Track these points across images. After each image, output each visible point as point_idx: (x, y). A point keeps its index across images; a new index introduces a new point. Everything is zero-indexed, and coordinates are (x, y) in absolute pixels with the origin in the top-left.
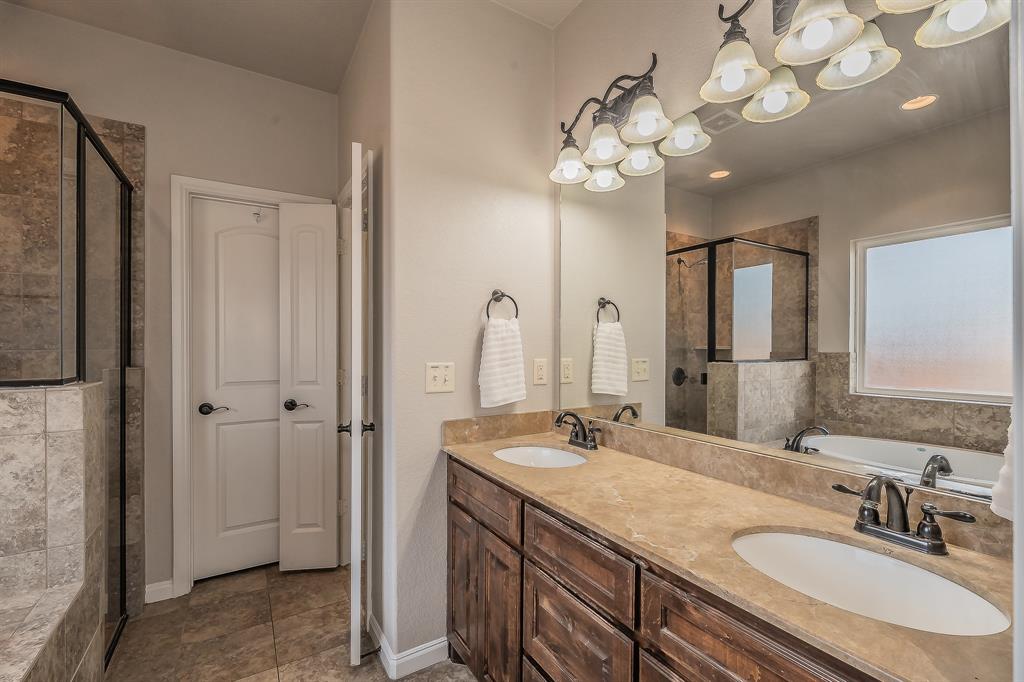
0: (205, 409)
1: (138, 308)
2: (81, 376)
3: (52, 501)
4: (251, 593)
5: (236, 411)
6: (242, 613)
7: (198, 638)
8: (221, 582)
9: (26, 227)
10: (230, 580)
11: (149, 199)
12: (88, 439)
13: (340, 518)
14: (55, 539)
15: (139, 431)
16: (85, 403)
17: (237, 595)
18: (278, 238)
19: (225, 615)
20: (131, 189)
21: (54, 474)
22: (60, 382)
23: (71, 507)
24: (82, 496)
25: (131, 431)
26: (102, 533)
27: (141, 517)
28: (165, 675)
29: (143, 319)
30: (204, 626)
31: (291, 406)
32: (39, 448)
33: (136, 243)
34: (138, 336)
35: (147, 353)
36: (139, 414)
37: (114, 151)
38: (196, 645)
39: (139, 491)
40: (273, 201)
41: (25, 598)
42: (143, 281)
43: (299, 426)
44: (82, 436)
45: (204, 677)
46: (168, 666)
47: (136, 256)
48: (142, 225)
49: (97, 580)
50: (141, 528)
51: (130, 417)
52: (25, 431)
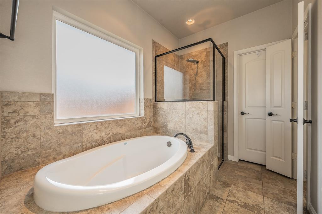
0: (242, 113)
1: (226, 87)
2: (214, 100)
3: (208, 125)
4: (255, 170)
5: (251, 115)
6: (252, 174)
7: (239, 174)
8: (246, 163)
9: (207, 73)
10: (249, 163)
11: (229, 60)
12: (215, 114)
13: (293, 160)
14: (209, 133)
15: (226, 117)
16: (214, 105)
17: (251, 169)
18: (265, 60)
19: (247, 172)
20: (225, 58)
21: (209, 119)
22: (210, 100)
23: (211, 127)
24: (213, 125)
25: (225, 116)
26: (217, 136)
27: (227, 137)
28: (230, 177)
29: (227, 89)
30: (241, 172)
31: (270, 114)
32: (206, 113)
33: (226, 71)
34: (226, 94)
35: (228, 98)
36: (226, 112)
37: (221, 51)
38: (239, 175)
39: (226, 131)
40: (264, 48)
41: (204, 143)
42: (227, 80)
43: (274, 122)
44: (213, 112)
45: (240, 184)
46: (232, 176)
47: (226, 74)
48: (227, 66)
49: (216, 146)
50: (227, 140)
51: (224, 113)
52: (205, 110)
